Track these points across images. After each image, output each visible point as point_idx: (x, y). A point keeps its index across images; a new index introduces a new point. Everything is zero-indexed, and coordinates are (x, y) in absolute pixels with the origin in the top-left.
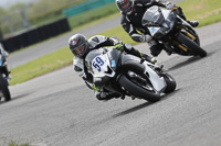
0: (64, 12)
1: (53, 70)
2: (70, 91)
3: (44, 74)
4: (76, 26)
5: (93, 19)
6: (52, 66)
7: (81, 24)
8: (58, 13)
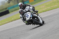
0: (8, 8)
1: (5, 24)
2: (9, 29)
3: (2, 25)
4: (11, 12)
5: (15, 10)
6: (4, 23)
7: (12, 11)
8: (6, 8)
